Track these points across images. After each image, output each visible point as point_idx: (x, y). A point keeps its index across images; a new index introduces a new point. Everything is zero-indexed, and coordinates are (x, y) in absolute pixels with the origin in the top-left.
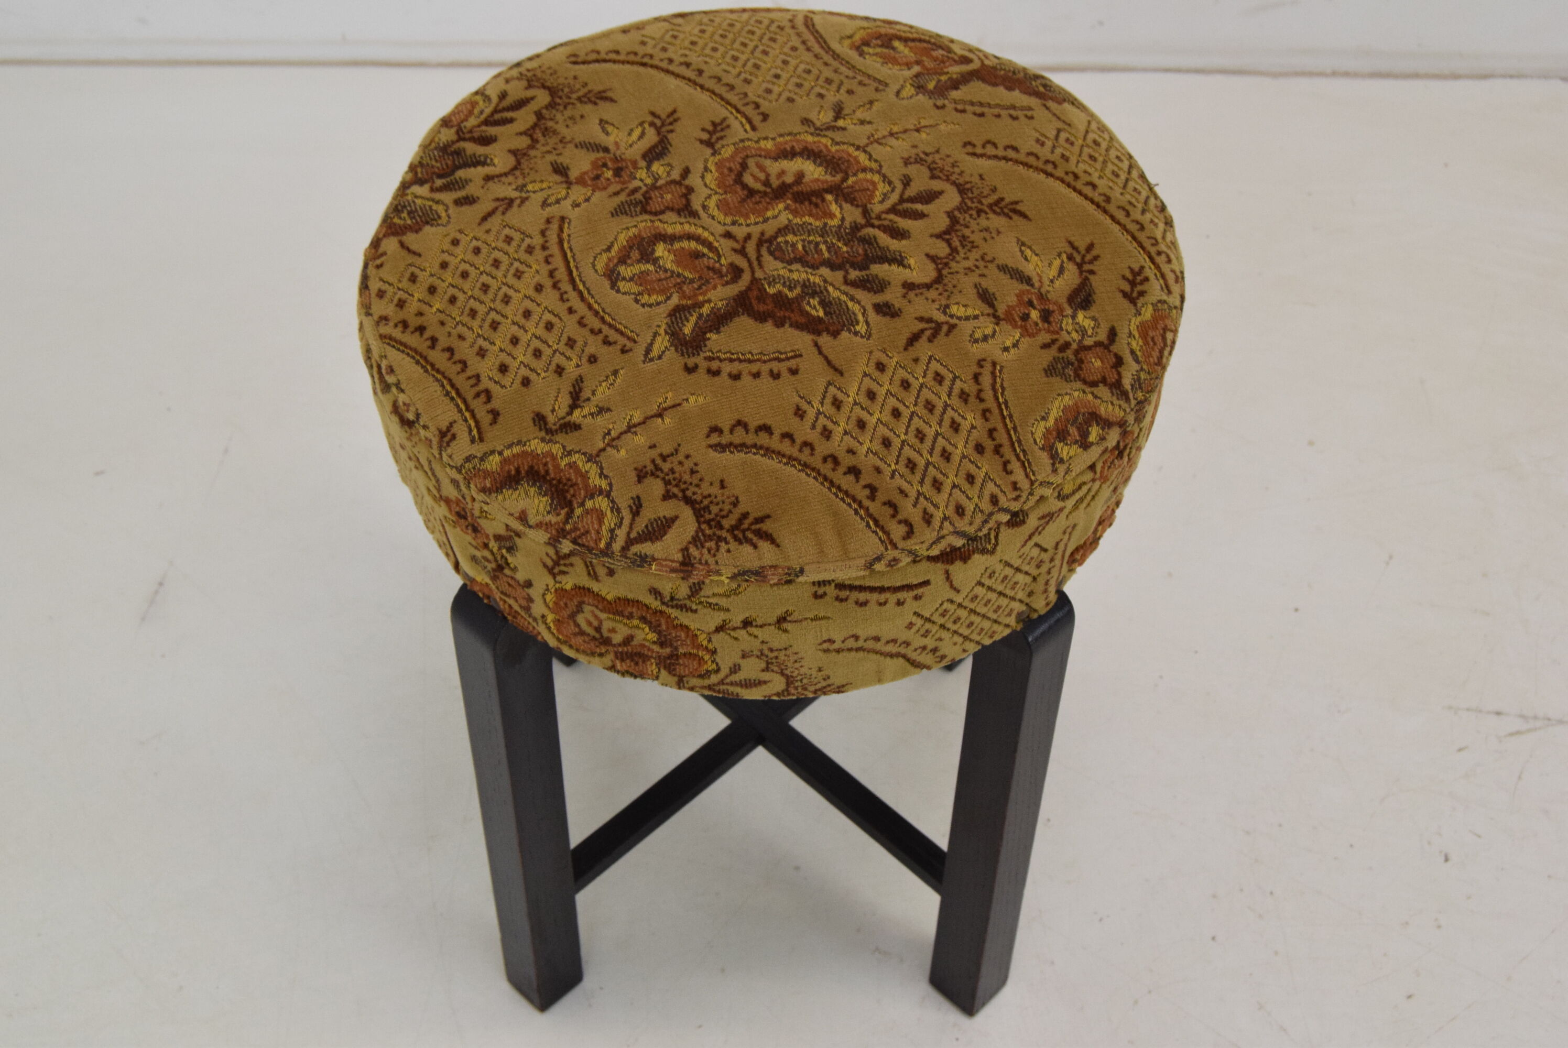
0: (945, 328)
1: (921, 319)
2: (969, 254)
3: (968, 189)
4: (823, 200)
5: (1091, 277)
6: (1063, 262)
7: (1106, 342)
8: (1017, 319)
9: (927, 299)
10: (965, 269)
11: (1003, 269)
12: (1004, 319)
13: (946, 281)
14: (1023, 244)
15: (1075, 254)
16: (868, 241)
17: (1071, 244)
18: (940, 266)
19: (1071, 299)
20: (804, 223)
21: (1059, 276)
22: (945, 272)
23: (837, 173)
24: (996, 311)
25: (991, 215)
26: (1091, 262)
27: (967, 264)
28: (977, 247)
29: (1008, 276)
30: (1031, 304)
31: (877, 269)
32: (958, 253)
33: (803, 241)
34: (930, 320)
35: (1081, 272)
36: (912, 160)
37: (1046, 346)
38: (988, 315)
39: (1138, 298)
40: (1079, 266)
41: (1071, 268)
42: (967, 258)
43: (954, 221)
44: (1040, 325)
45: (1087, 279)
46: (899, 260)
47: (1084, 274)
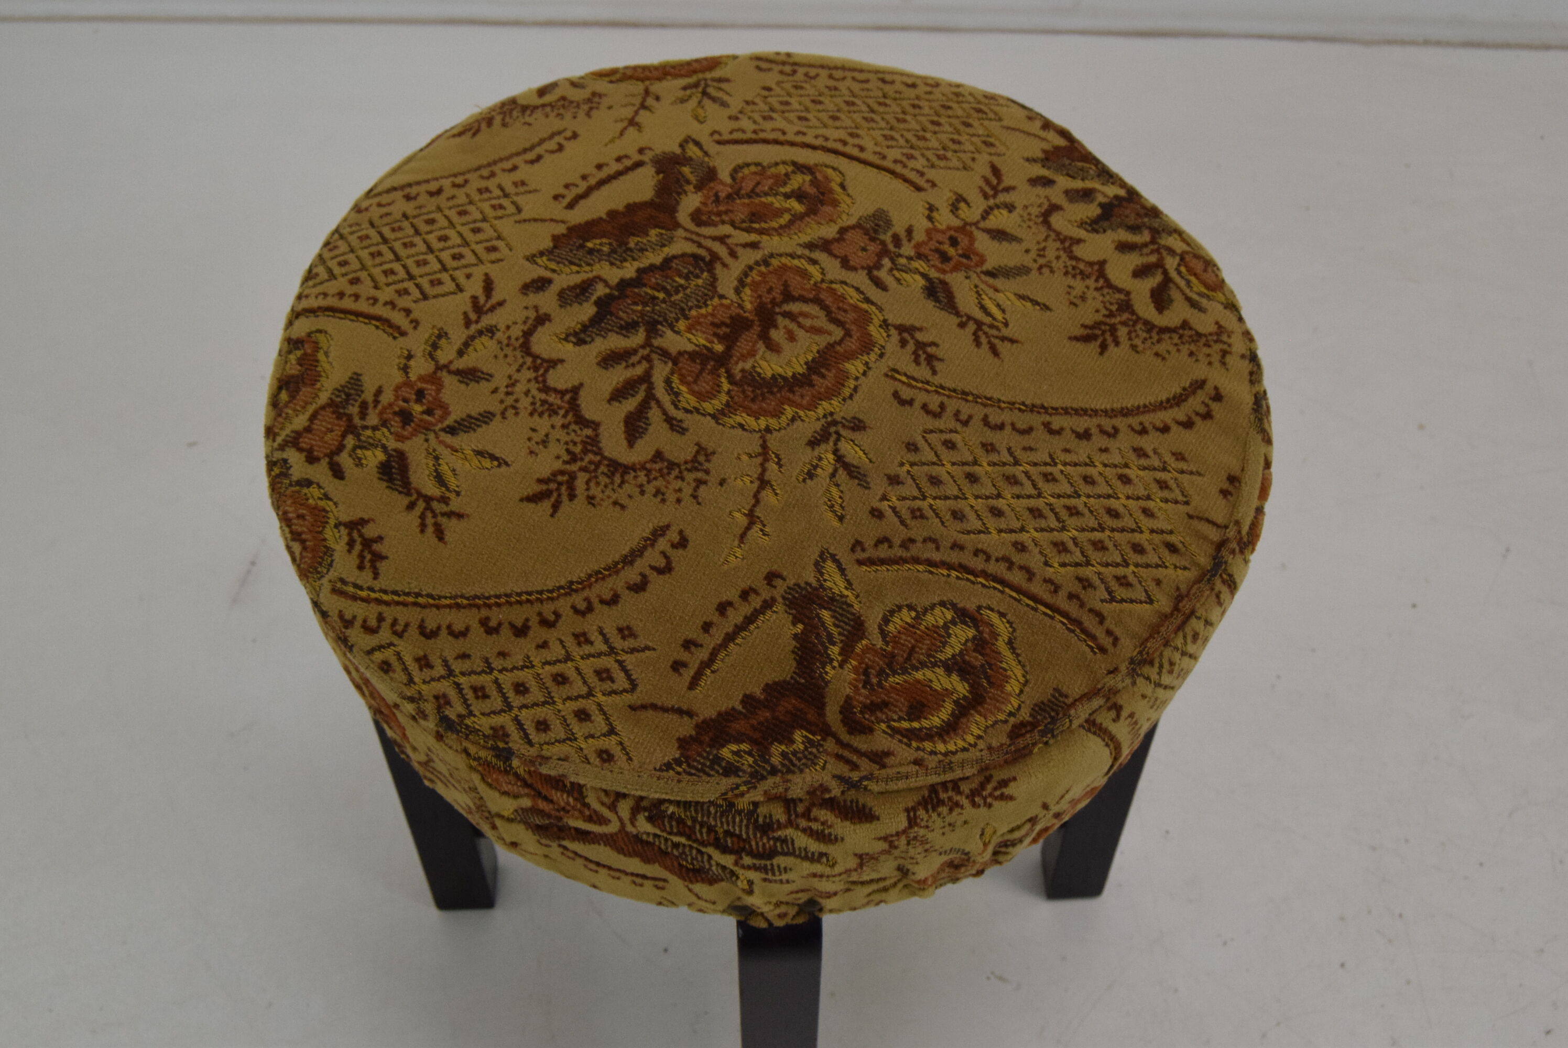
0: (473, 316)
1: (501, 304)
2: (530, 400)
3: (613, 474)
4: (721, 338)
5: (406, 501)
6: (448, 489)
7: (336, 458)
8: (424, 386)
9: (515, 323)
10: (517, 381)
11: (486, 417)
12: (435, 373)
13: (518, 353)
14: (499, 466)
15: (445, 509)
16: (628, 328)
17: (460, 516)
18: (539, 361)
19: (401, 456)
20: (707, 306)
21: (436, 471)
22: (529, 360)
23: (744, 377)
24: (450, 372)
25: (558, 465)
26: (422, 517)
27: (519, 389)
28: (531, 414)
29: (473, 414)
30: (429, 412)
31: (587, 311)
32: (540, 390)
33: (685, 288)
34: (492, 309)
35: (420, 494)
36: (701, 458)
37: (379, 392)
38: (451, 362)
39: (349, 534)
40: (428, 499)
41: (432, 489)
42: (527, 393)
43: (582, 421)
44: (401, 403)
45: (408, 494)
46: (580, 337)
47: (415, 496)
